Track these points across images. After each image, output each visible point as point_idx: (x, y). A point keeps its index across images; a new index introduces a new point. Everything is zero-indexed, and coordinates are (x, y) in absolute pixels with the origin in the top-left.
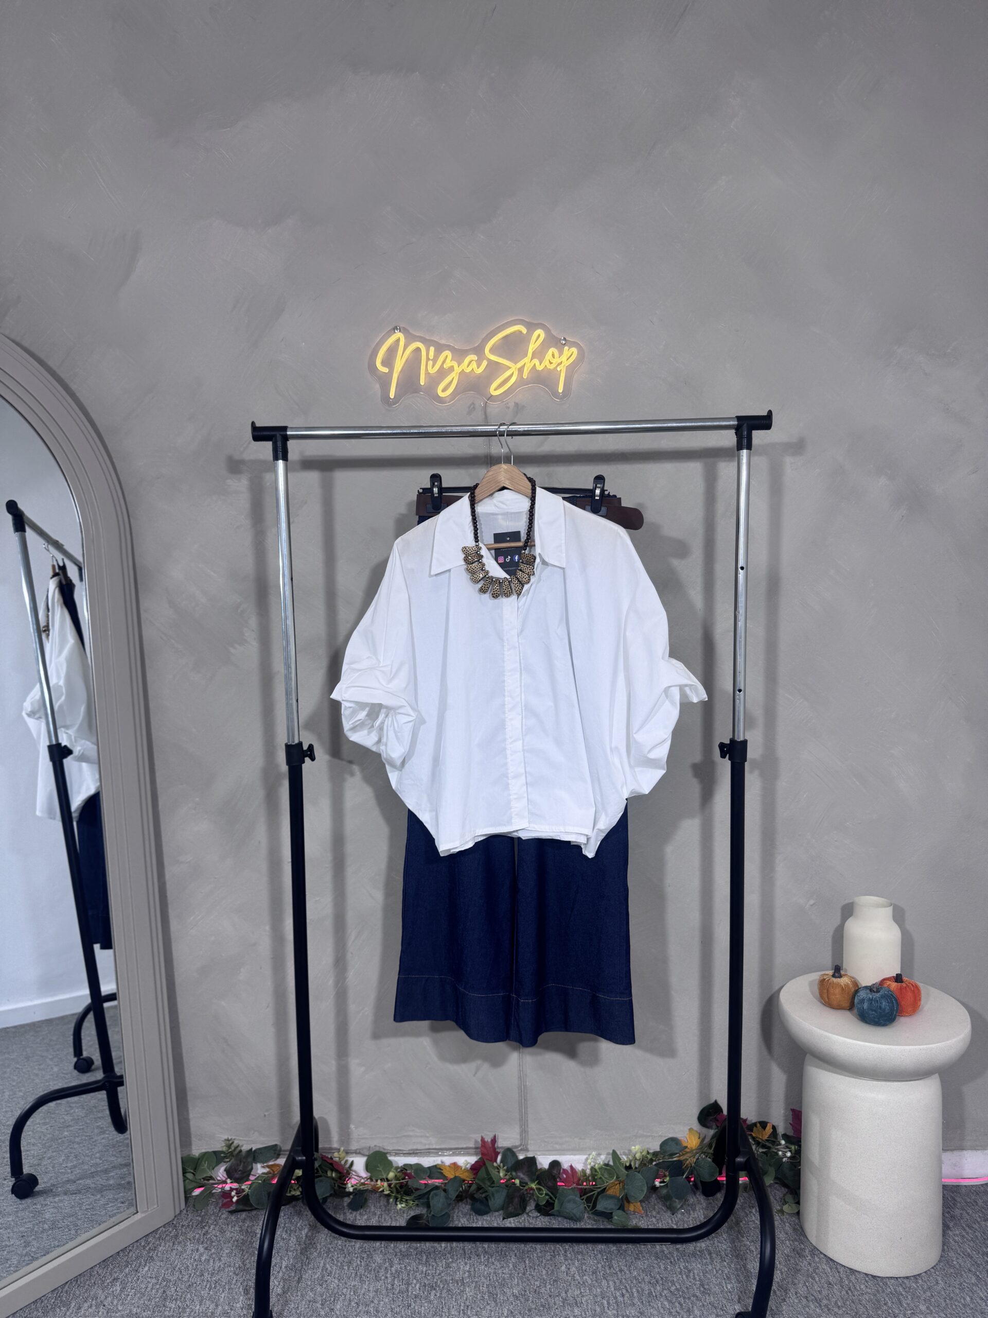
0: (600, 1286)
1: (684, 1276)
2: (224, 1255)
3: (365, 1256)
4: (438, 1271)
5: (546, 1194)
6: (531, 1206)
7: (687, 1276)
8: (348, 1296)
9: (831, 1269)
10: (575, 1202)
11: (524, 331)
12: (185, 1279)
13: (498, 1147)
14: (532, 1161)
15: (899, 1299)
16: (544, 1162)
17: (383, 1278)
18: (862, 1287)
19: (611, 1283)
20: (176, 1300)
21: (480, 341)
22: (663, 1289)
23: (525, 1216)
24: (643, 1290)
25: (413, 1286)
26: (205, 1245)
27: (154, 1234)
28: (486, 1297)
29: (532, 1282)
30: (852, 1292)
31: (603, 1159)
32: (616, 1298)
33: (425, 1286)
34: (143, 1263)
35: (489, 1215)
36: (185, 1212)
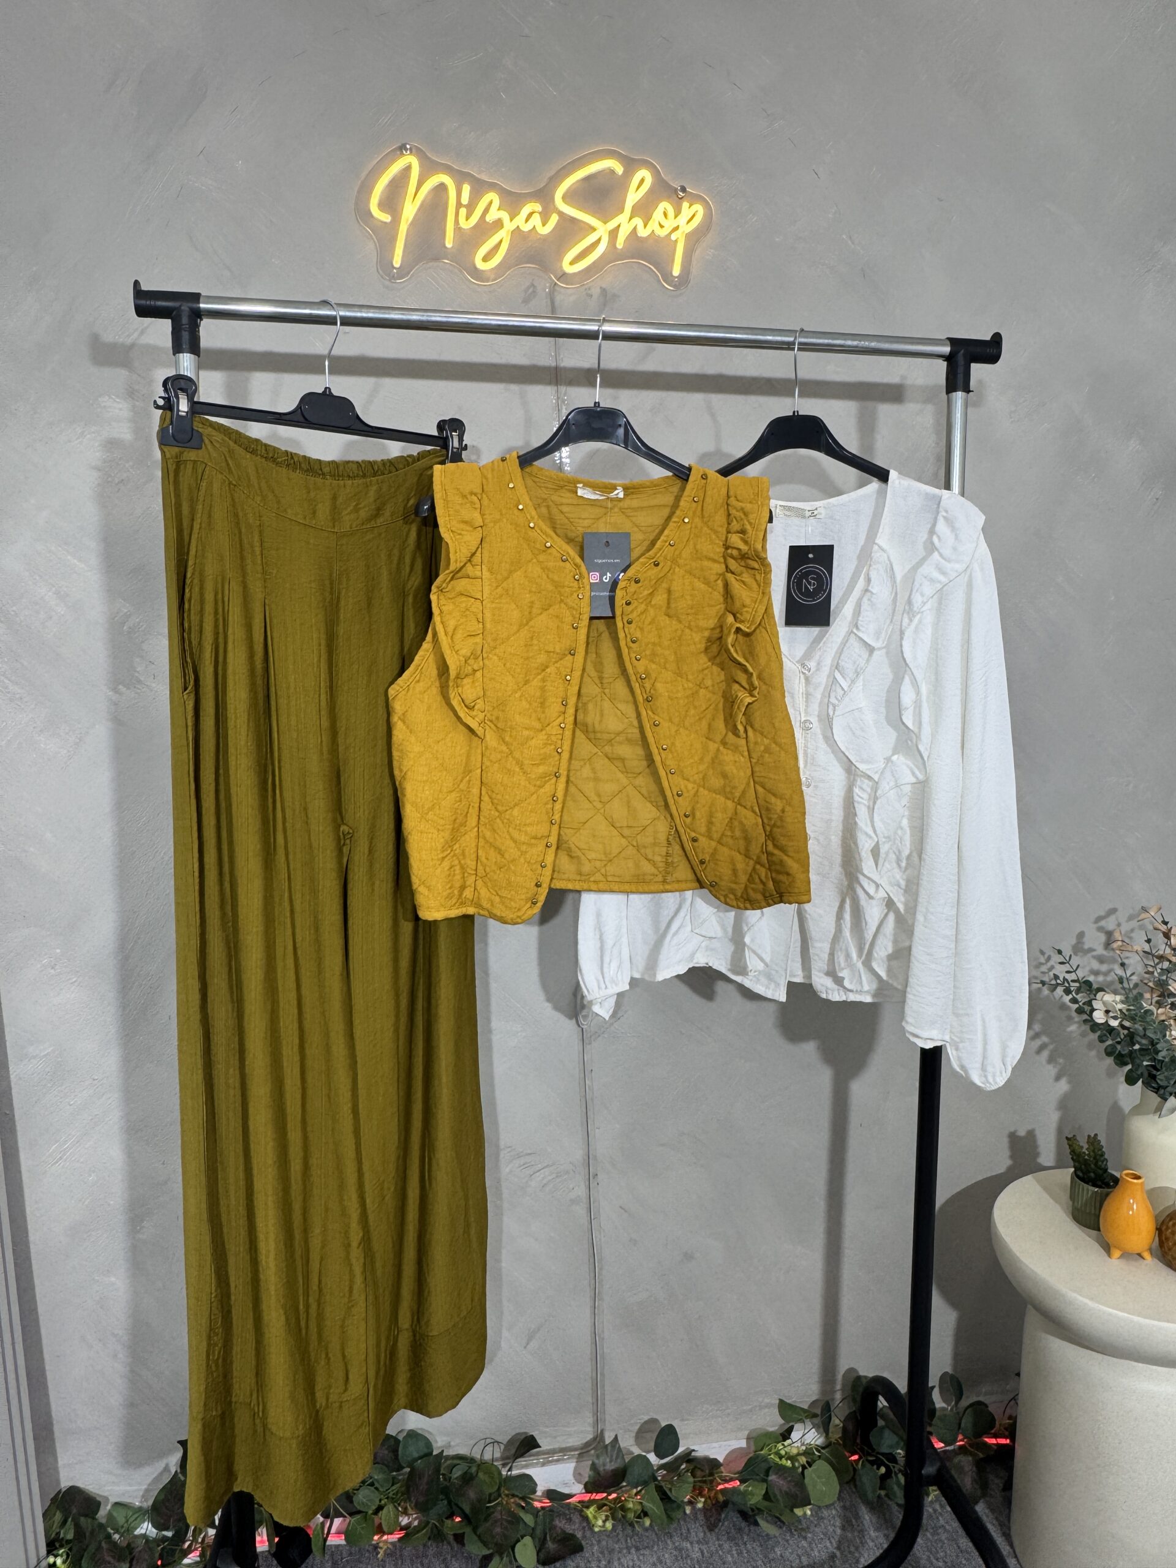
21: (545, 180)
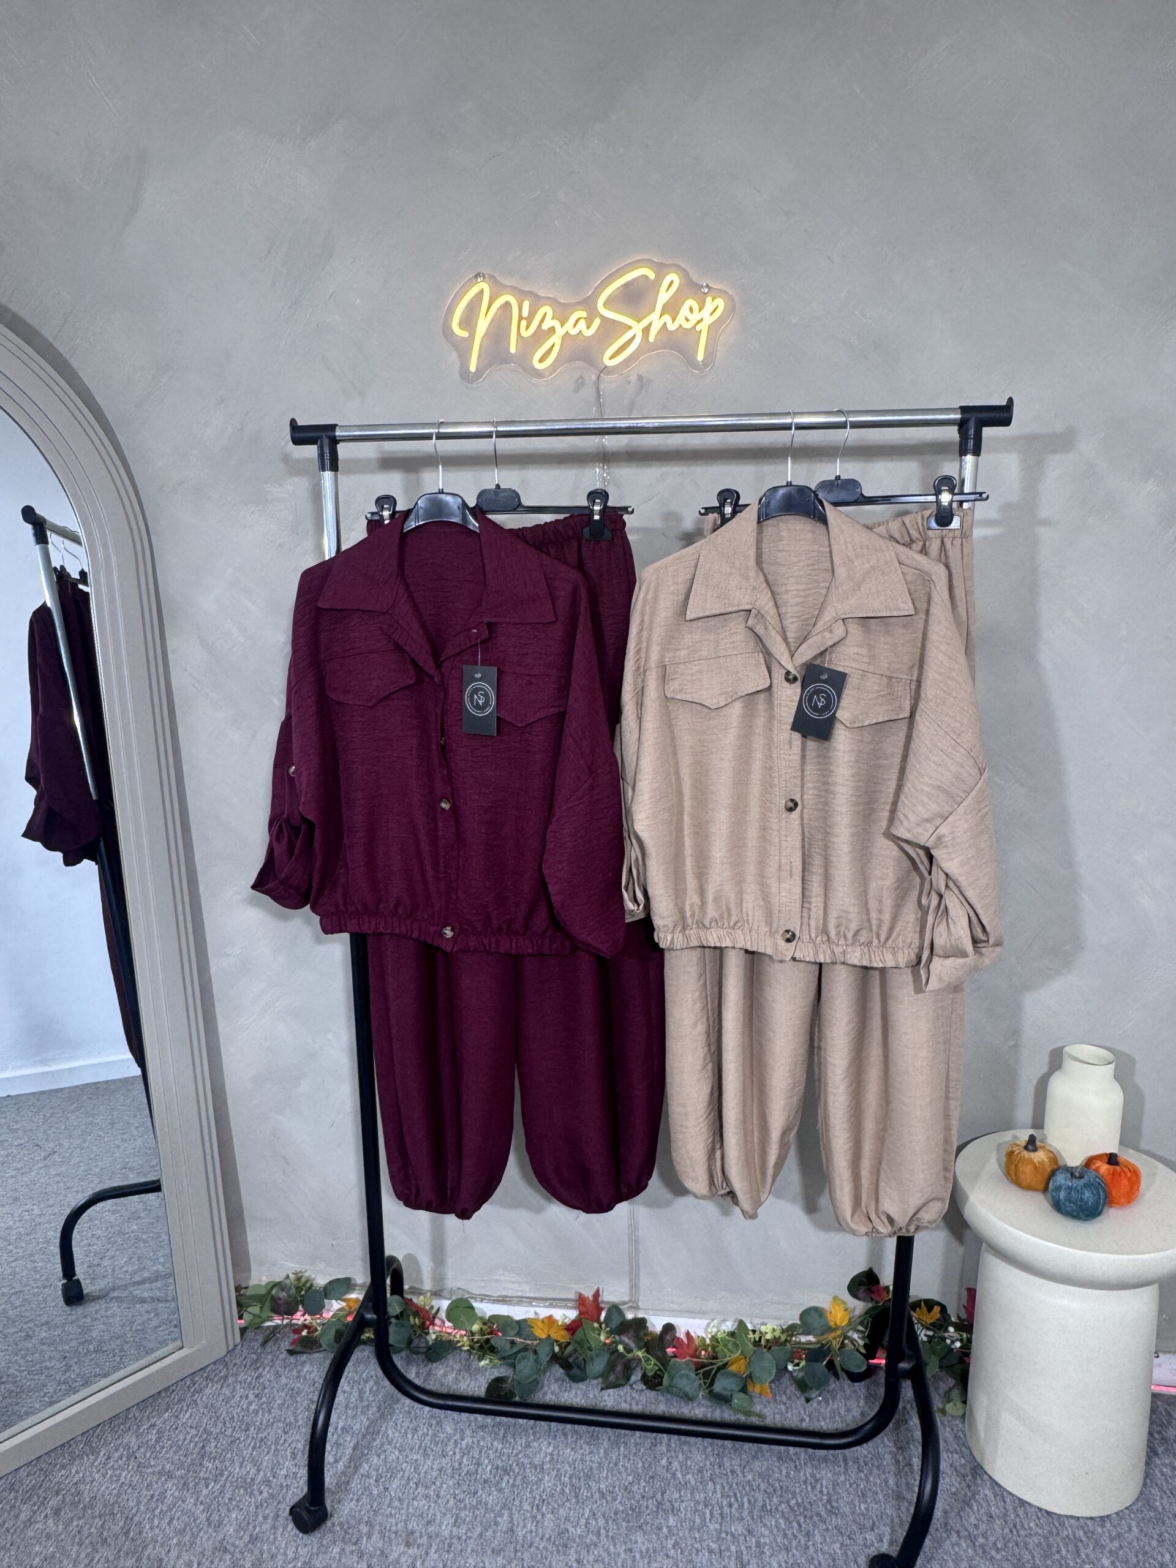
0: (705, 1491)
1: (809, 1488)
2: (275, 1406)
3: (434, 1422)
4: (515, 1452)
5: (655, 1364)
6: (636, 1376)
7: (813, 1488)
8: (407, 1474)
9: (995, 1497)
10: (688, 1377)
11: (652, 276)
12: (229, 1432)
13: (603, 1302)
14: (641, 1323)
15: (1077, 1547)
16: (656, 1324)
17: (451, 1453)
18: (1032, 1524)
19: (718, 1487)
20: (215, 1458)
21: (591, 290)
22: (781, 1502)
23: (627, 1388)
24: (756, 1501)
25: (484, 1467)
26: (256, 1391)
27: (202, 1371)
28: (567, 1491)
29: (624, 1475)
30: (1017, 1531)
31: (729, 1326)
32: (721, 1508)
33: (497, 1468)
34: (185, 1408)
35: (585, 1382)
36: (240, 1346)
